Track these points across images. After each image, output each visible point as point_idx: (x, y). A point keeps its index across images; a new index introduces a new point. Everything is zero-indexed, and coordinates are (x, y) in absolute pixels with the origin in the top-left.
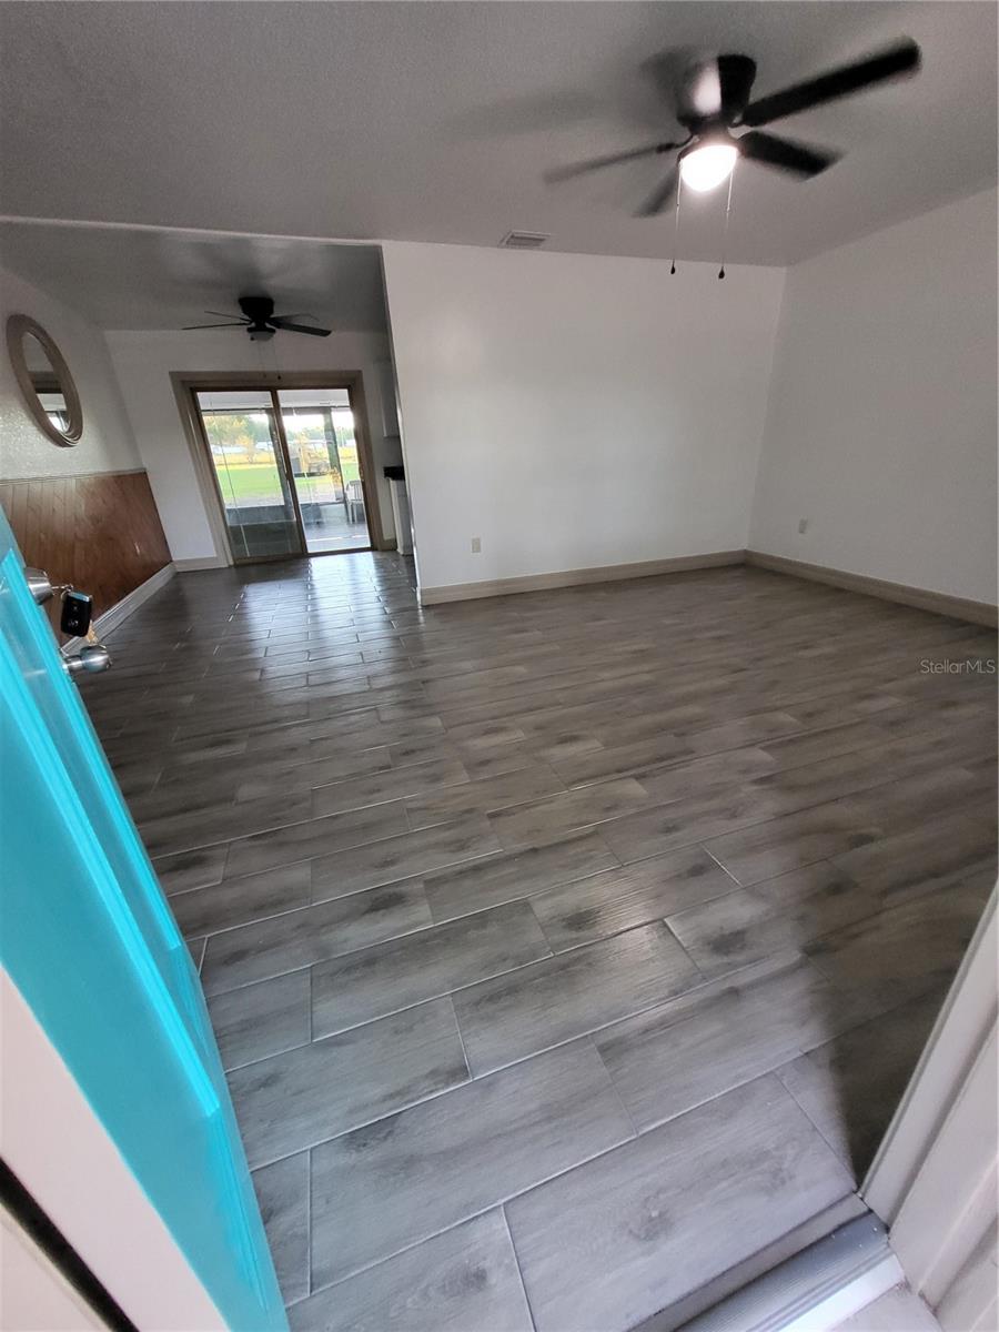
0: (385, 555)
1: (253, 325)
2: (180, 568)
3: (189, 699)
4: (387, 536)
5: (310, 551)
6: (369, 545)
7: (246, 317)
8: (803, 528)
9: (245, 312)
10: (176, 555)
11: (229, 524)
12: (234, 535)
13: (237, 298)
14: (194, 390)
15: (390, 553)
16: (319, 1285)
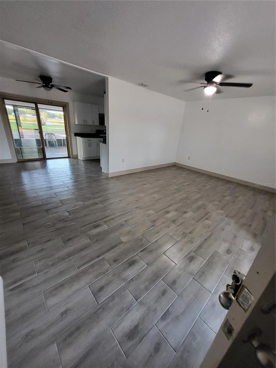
0: (73, 160)
1: (44, 84)
4: (75, 153)
5: (47, 157)
6: (67, 156)
8: (189, 159)
14: (4, 99)
15: (75, 159)
16: (176, 350)
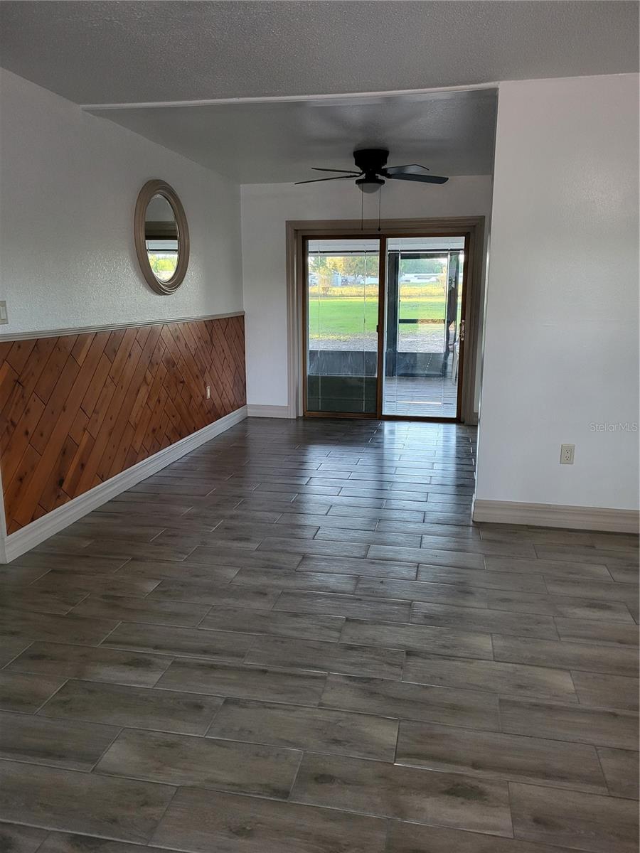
2: (251, 413)
3: (151, 586)
7: (358, 170)
9: (357, 164)
10: (251, 399)
11: (308, 373)
12: (311, 385)
13: (352, 151)
